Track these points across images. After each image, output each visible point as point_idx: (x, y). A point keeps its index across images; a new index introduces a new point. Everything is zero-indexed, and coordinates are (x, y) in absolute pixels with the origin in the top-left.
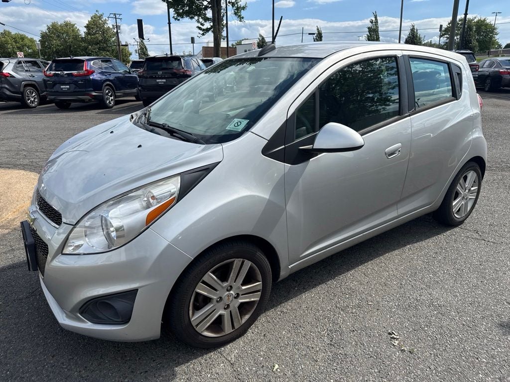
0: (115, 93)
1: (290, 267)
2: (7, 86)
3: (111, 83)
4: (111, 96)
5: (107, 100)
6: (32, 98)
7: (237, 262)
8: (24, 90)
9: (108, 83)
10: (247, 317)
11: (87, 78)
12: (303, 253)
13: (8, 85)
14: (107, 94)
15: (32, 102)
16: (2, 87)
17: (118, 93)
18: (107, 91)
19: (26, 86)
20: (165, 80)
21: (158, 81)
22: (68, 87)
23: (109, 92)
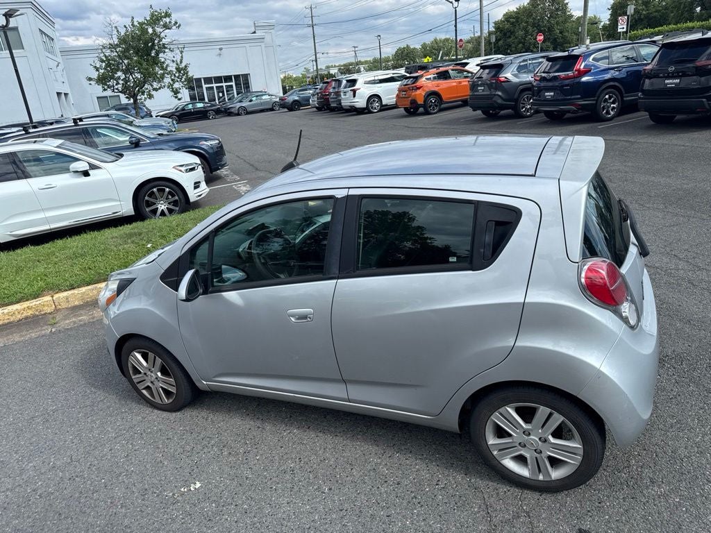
0: (622, 97)
1: (205, 383)
2: (500, 93)
3: (616, 84)
4: (613, 103)
5: (604, 108)
6: (527, 106)
7: (151, 355)
8: (519, 96)
9: (612, 83)
10: (171, 401)
11: (577, 80)
12: (214, 377)
13: (502, 93)
14: (606, 101)
15: (527, 110)
16: (495, 95)
17: (628, 97)
18: (607, 96)
19: (523, 90)
20: (678, 81)
21: (667, 81)
22: (552, 94)
23: (610, 98)
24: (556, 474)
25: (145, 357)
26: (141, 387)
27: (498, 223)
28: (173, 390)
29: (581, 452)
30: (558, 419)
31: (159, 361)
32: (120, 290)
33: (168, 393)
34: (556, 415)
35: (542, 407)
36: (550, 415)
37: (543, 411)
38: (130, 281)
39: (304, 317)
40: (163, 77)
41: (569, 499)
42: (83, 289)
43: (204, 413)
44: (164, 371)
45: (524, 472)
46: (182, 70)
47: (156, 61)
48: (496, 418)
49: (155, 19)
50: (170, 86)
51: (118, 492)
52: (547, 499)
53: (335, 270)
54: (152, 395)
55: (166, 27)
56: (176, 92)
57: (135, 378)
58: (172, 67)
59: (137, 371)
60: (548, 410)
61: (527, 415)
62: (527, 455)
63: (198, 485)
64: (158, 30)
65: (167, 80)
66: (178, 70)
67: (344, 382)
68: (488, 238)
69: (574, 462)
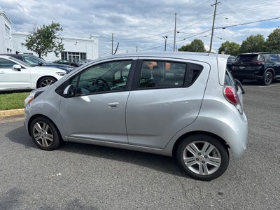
1: (66, 137)
12: (71, 134)
24: (210, 173)
25: (42, 125)
26: (37, 139)
27: (195, 71)
28: (51, 140)
29: (220, 161)
30: (212, 147)
31: (48, 126)
32: (36, 96)
33: (49, 142)
34: (212, 145)
35: (206, 143)
36: (209, 146)
37: (207, 144)
38: (41, 92)
39: (115, 106)
40: (53, 48)
41: (214, 183)
42: (12, 110)
43: (63, 152)
44: (49, 132)
45: (197, 172)
46: (61, 46)
47: (51, 42)
48: (188, 148)
49: (54, 26)
50: (55, 52)
51: (23, 175)
52: (206, 183)
53: (130, 87)
54: (41, 143)
55: (57, 29)
56: (57, 54)
57: (35, 136)
58: (57, 44)
59: (36, 132)
60: (209, 144)
61: (200, 146)
62: (199, 164)
63: (60, 174)
64: (54, 30)
65: (54, 49)
66: (59, 46)
67: (127, 135)
68: (191, 76)
69: (217, 166)
